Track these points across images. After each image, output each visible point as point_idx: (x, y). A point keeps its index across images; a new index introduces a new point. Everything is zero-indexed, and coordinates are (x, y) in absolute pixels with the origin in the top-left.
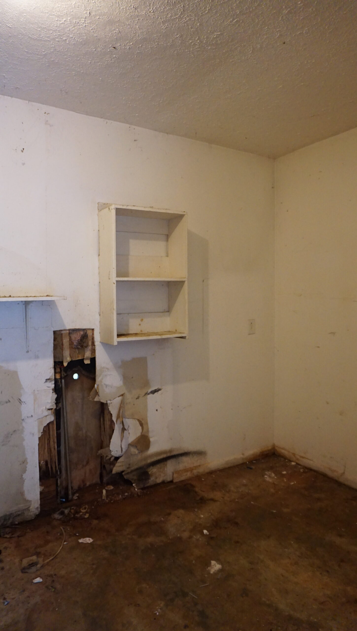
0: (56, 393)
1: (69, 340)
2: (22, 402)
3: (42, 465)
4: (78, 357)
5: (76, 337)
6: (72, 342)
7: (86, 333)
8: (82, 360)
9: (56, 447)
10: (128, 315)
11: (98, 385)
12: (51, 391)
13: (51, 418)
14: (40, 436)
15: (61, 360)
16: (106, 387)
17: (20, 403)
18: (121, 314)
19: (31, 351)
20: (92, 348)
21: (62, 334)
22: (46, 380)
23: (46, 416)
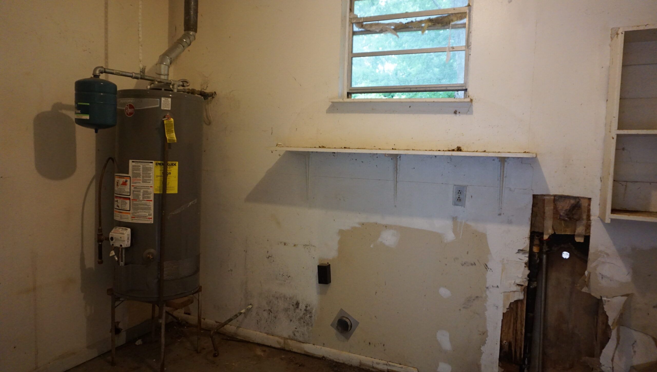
0: (529, 269)
1: (552, 208)
2: (488, 268)
3: (504, 344)
4: (565, 231)
5: (564, 206)
6: (557, 211)
7: (578, 202)
8: (573, 236)
9: (524, 331)
10: (650, 184)
11: (590, 274)
12: (524, 265)
13: (520, 296)
14: (505, 312)
15: (541, 231)
16: (602, 278)
17: (486, 269)
18: (637, 182)
19: (504, 214)
20: (587, 223)
21: (544, 200)
22: (519, 250)
23: (514, 291)
